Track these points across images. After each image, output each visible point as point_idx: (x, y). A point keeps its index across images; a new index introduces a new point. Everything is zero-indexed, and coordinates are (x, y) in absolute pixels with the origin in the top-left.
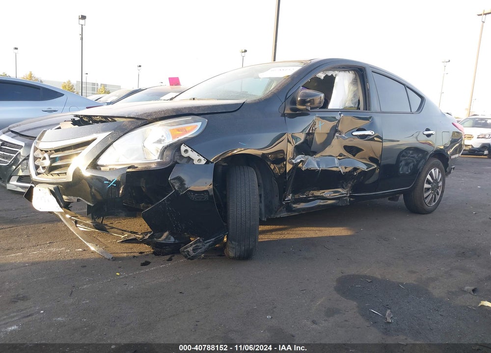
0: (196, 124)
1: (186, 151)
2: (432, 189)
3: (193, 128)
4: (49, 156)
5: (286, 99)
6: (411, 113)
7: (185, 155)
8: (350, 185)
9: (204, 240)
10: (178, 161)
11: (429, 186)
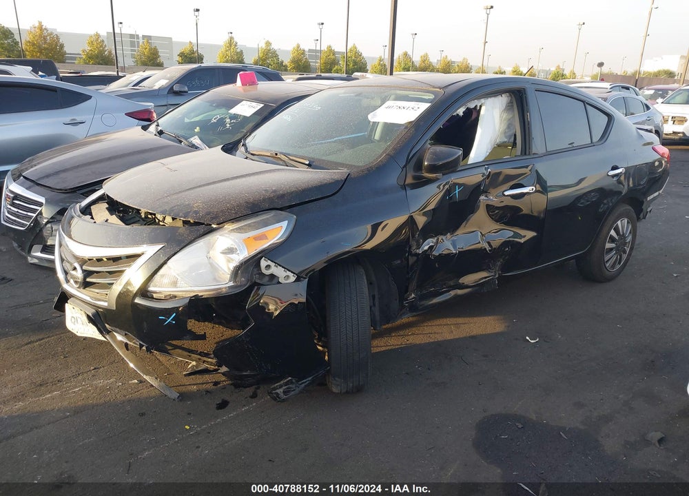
0: (280, 224)
1: (268, 267)
2: (617, 249)
3: (277, 231)
4: (82, 268)
5: (408, 161)
6: (592, 144)
7: (267, 272)
8: (499, 263)
9: (297, 381)
10: (258, 281)
11: (613, 245)
